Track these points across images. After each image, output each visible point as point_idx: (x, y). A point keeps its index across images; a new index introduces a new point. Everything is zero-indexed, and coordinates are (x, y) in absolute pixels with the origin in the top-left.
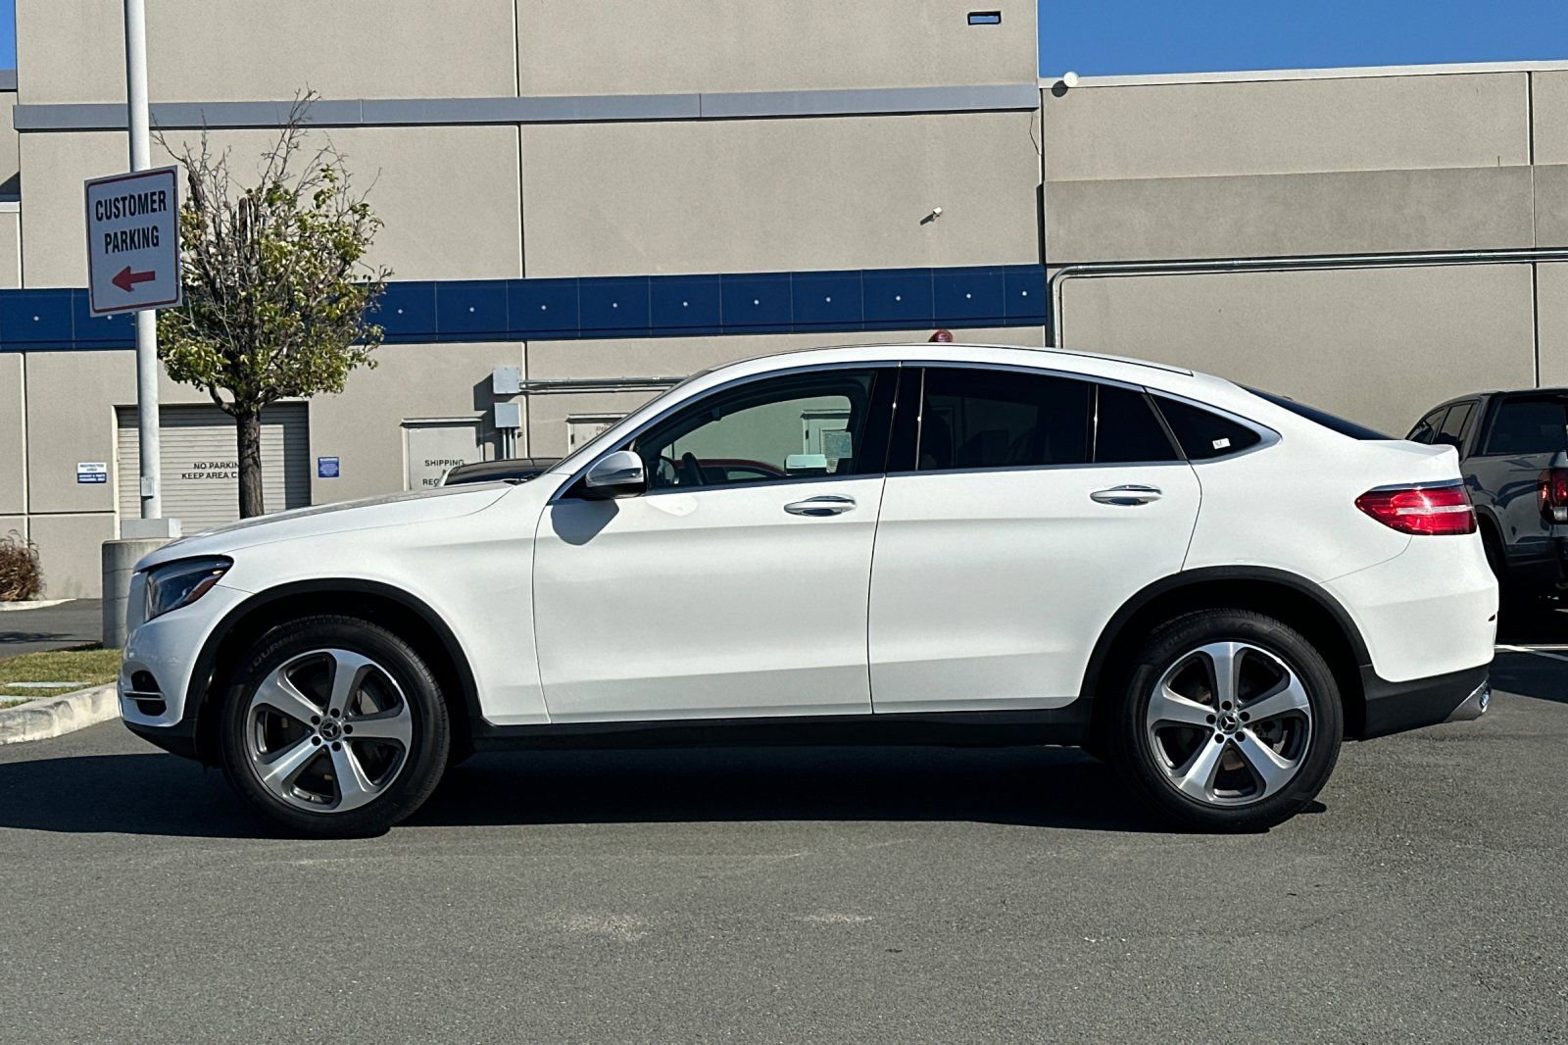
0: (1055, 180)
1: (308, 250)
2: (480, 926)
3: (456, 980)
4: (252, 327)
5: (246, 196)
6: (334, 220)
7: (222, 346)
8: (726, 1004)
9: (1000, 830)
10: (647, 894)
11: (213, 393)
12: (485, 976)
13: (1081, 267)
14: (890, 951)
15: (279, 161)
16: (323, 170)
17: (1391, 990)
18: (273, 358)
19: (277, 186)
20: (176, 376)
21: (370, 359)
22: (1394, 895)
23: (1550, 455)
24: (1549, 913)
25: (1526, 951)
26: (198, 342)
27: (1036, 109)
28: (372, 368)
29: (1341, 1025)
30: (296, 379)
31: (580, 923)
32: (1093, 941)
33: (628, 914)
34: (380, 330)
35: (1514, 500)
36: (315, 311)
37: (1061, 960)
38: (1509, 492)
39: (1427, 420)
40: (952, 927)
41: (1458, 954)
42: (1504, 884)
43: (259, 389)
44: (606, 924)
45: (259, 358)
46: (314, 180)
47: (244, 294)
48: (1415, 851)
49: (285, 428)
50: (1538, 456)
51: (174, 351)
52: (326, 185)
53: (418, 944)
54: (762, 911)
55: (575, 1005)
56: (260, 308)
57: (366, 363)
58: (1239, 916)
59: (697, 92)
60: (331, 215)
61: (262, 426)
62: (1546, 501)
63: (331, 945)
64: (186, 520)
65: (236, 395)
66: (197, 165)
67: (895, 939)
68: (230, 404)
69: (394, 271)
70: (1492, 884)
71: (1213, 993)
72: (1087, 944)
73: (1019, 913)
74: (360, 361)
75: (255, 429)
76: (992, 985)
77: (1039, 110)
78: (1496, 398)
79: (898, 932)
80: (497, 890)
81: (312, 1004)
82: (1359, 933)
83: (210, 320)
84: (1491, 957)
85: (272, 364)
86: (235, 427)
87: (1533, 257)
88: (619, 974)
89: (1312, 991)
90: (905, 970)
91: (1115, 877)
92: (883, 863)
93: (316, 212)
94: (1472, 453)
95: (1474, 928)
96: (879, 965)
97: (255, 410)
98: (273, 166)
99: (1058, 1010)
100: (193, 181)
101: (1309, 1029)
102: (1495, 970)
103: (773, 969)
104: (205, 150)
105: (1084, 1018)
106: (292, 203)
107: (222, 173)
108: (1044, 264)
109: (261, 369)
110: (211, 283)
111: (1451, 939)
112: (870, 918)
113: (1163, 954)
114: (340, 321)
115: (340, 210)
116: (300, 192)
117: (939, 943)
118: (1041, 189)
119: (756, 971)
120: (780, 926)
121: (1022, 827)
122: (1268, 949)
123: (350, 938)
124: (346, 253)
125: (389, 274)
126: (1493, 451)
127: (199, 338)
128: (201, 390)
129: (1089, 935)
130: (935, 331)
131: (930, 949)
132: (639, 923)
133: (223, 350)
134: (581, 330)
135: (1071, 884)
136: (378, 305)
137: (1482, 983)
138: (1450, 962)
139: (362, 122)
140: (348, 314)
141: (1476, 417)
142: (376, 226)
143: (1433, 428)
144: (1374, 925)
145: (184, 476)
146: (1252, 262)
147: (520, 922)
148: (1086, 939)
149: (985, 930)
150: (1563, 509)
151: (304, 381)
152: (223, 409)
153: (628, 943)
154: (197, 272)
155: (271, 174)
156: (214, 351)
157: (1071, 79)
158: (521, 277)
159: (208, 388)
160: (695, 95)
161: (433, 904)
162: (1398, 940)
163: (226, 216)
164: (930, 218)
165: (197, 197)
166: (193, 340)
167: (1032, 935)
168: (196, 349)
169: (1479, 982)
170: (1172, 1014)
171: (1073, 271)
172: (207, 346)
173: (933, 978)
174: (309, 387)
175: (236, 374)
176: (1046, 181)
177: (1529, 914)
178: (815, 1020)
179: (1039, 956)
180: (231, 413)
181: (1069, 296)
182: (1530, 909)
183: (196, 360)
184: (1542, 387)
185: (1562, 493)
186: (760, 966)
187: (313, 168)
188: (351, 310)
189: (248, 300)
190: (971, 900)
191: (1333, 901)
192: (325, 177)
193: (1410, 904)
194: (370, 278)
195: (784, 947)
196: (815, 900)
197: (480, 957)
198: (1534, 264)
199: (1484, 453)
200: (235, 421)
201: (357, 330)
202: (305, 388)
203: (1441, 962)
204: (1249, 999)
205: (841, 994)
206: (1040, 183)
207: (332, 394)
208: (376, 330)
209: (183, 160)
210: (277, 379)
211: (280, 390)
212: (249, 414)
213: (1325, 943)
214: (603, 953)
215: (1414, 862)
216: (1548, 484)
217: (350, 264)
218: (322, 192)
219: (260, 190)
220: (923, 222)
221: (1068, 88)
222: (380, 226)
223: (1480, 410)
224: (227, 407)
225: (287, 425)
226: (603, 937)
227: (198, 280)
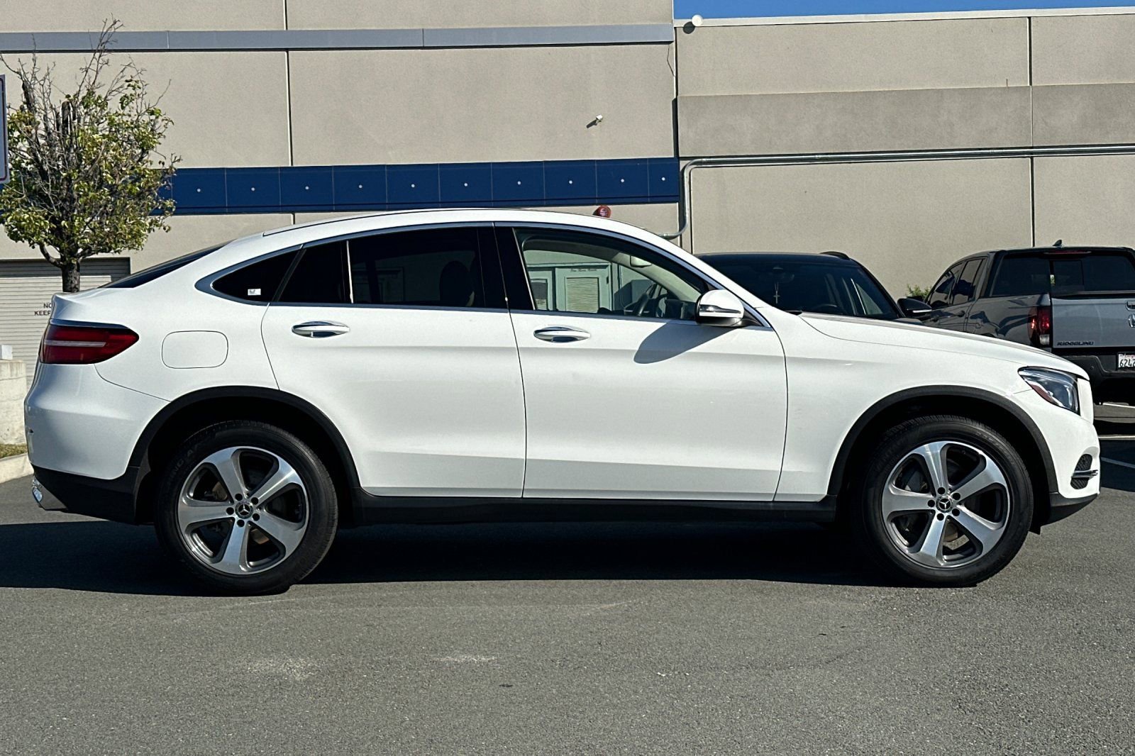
0: (686, 95)
1: (115, 141)
2: (182, 669)
3: (148, 717)
4: (72, 200)
5: (66, 100)
6: (135, 119)
7: (49, 214)
8: (363, 734)
9: (608, 584)
10: (322, 640)
11: (42, 250)
12: (173, 712)
13: (704, 160)
14: (503, 686)
15: (92, 73)
16: (127, 81)
17: (889, 714)
18: (87, 223)
19: (91, 93)
20: (14, 237)
21: (165, 224)
22: (901, 634)
23: (1037, 296)
24: (1017, 648)
25: (997, 680)
26: (30, 211)
27: (672, 42)
28: (167, 232)
29: (847, 745)
30: (106, 239)
31: (263, 665)
32: (664, 675)
33: (302, 657)
34: (172, 203)
35: (1013, 329)
36: (120, 188)
37: (636, 692)
38: (1007, 324)
39: (953, 270)
40: (556, 665)
41: (944, 683)
42: (985, 624)
43: (78, 248)
44: (283, 665)
45: (76, 223)
46: (118, 88)
47: (64, 174)
48: (921, 598)
49: (112, 278)
50: (1029, 297)
51: (10, 217)
52: (130, 91)
53: (126, 685)
54: (410, 653)
55: (239, 737)
56: (76, 186)
57: (162, 227)
58: (779, 653)
59: (421, 27)
60: (132, 114)
61: (81, 277)
62: (1034, 331)
63: (55, 687)
64: (17, 346)
65: (61, 251)
66: (29, 76)
67: (510, 675)
68: (57, 260)
69: (182, 158)
70: (976, 624)
71: (751, 718)
72: (658, 678)
73: (610, 652)
74: (157, 226)
75: (75, 278)
76: (578, 714)
77: (674, 44)
78: (999, 254)
79: (513, 670)
80: (203, 638)
81: (24, 739)
82: (869, 666)
83: (40, 195)
84: (969, 685)
85: (87, 228)
86: (61, 277)
87: (1031, 153)
88: (282, 709)
89: (828, 716)
90: (511, 702)
91: (690, 621)
92: (512, 612)
93: (121, 112)
94: (982, 295)
95: (959, 660)
96: (491, 699)
97: (75, 263)
98: (87, 77)
99: (626, 735)
100: (26, 88)
101: (821, 748)
102: (972, 696)
103: (407, 702)
104: (35, 65)
105: (645, 742)
106: (103, 106)
107: (47, 82)
108: (678, 158)
109: (78, 232)
110: (39, 165)
111: (940, 670)
112: (493, 658)
113: (716, 686)
114: (140, 196)
115: (139, 111)
116: (109, 98)
117: (543, 679)
118: (675, 102)
119: (393, 705)
120: (421, 665)
121: (625, 581)
122: (798, 681)
123: (73, 680)
124: (144, 143)
125: (179, 160)
126: (998, 294)
127: (30, 208)
128: (33, 247)
129: (662, 671)
130: (598, 207)
131: (535, 684)
132: (309, 665)
133: (50, 217)
134: (335, 205)
135: (655, 628)
136: (170, 184)
137: (960, 707)
138: (937, 689)
139: (168, 48)
140: (147, 191)
141: (985, 267)
142: (167, 124)
143: (956, 276)
144: (882, 659)
145: (36, 313)
146: (829, 156)
147: (215, 665)
148: (659, 673)
149: (581, 667)
150: (1046, 337)
151: (112, 241)
152: (50, 262)
153: (295, 682)
154: (30, 157)
155: (85, 83)
156: (43, 219)
157: (697, 20)
158: (290, 165)
159: (39, 246)
160: (419, 30)
161: (149, 650)
162: (899, 672)
163: (51, 115)
164: (594, 123)
165: (29, 102)
166: (26, 209)
167: (617, 671)
168: (28, 216)
169: (958, 706)
170: (715, 737)
171: (699, 162)
172: (37, 214)
173: (533, 709)
174: (116, 245)
175: (60, 236)
176: (679, 96)
177: (1002, 648)
178: (431, 747)
179: (619, 689)
180: (57, 266)
181: (697, 181)
182: (1003, 644)
183: (28, 224)
184: (1037, 246)
185: (1045, 324)
186: (397, 701)
187: (118, 80)
188: (150, 187)
189: (69, 179)
190: (576, 641)
191: (853, 639)
192: (129, 86)
193: (912, 641)
194: (163, 164)
195: (420, 683)
196: (453, 643)
197: (173, 695)
198: (1032, 158)
199: (991, 295)
200: (61, 272)
201: (155, 202)
202: (113, 246)
203: (930, 690)
204: (777, 723)
205: (457, 724)
206: (675, 97)
207: (135, 251)
208: (168, 203)
209: (18, 73)
210: (90, 239)
211: (93, 248)
212: (70, 266)
213: (843, 675)
214: (274, 690)
215: (920, 607)
216: (1036, 318)
217: (148, 153)
218: (125, 96)
219: (76, 95)
220: (588, 126)
221: (694, 27)
222: (170, 123)
223: (988, 264)
224: (54, 261)
225: (114, 275)
226: (278, 677)
227: (30, 164)
